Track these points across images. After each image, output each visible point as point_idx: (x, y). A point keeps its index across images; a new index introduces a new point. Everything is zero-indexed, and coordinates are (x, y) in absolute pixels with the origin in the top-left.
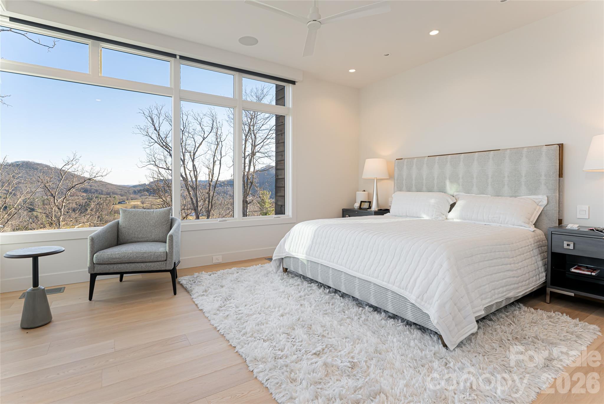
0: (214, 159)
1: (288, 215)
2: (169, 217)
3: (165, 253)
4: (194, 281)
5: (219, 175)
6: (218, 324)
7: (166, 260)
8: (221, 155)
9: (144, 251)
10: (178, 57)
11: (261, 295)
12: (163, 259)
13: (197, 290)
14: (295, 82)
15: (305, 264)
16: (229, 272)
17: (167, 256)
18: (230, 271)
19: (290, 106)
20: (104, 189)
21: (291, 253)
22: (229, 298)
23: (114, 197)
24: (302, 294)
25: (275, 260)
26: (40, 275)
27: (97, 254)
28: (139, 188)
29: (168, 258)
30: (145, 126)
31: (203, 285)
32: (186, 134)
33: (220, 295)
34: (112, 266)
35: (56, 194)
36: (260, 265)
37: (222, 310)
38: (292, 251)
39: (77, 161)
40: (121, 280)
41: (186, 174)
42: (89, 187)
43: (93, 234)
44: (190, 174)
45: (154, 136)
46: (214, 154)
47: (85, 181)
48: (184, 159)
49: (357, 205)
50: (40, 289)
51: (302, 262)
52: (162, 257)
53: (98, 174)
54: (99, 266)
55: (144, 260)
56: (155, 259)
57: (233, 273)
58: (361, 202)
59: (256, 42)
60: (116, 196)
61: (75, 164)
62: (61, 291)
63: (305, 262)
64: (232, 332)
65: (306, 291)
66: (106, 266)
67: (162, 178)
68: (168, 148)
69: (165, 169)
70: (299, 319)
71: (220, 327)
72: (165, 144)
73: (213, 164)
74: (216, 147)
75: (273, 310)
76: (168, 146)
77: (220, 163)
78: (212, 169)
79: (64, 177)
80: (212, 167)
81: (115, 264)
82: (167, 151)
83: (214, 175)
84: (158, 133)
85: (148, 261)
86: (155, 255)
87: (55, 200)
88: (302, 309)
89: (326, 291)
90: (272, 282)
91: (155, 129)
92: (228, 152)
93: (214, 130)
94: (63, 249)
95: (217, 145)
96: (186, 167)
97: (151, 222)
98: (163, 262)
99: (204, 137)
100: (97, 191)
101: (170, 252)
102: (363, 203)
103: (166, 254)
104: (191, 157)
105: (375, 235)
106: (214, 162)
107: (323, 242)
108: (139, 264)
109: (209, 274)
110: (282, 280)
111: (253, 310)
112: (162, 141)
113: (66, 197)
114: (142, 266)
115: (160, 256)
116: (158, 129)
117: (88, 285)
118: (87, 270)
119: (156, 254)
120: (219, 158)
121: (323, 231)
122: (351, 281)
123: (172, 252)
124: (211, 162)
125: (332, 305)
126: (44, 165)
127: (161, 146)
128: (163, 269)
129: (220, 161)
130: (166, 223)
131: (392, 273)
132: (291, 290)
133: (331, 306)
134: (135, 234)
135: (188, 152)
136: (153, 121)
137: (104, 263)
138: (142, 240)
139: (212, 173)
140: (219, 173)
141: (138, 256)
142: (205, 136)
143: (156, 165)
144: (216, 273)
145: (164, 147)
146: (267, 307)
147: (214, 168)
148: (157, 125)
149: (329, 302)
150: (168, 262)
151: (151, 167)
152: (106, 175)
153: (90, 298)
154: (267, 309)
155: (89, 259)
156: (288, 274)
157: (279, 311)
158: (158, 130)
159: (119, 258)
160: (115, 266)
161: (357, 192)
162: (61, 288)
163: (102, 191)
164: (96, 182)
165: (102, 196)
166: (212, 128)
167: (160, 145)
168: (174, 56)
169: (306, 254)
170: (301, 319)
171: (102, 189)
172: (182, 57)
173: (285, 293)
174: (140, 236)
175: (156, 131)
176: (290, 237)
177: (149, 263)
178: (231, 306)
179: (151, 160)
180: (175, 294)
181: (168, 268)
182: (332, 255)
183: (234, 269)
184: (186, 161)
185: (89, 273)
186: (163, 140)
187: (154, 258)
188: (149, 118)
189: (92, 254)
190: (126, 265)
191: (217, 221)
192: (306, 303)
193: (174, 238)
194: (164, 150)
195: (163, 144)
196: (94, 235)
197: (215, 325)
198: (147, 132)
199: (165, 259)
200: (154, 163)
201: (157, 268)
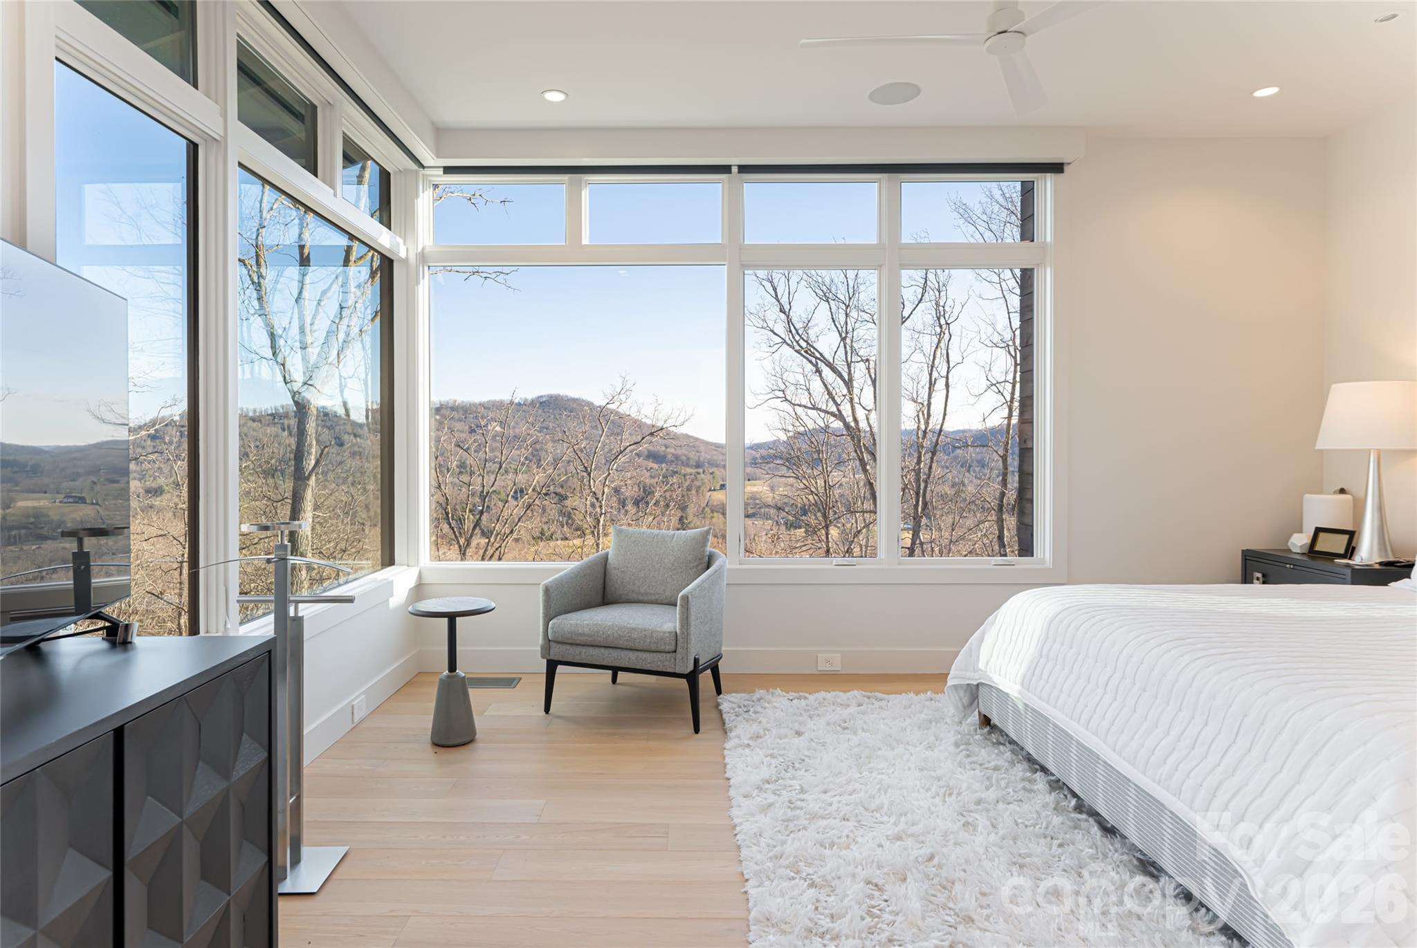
0: (931, 375)
1: (1043, 561)
2: (704, 551)
3: (674, 634)
4: (745, 709)
5: (944, 419)
6: (741, 820)
7: (675, 652)
8: (948, 362)
9: (633, 626)
10: (735, 170)
11: (882, 773)
12: (668, 648)
13: (741, 731)
14: (1062, 164)
15: (1019, 712)
16: (839, 700)
17: (677, 643)
18: (842, 697)
19: (1048, 239)
20: (693, 456)
21: (991, 675)
22: (797, 765)
23: (712, 474)
24: (992, 795)
25: (955, 687)
26: (458, 648)
27: (554, 621)
28: (763, 452)
29: (679, 647)
30: (759, 304)
31: (760, 722)
32: (854, 314)
33: (781, 752)
34: (579, 649)
35: (593, 467)
36: (929, 693)
37: (767, 789)
38: (993, 671)
39: (628, 393)
40: (614, 680)
41: (855, 420)
42: (663, 448)
43: (550, 579)
44: (868, 419)
45: (780, 329)
46: (930, 363)
47: (643, 438)
48: (851, 380)
49: (1299, 541)
50: (458, 676)
51: (1015, 706)
52: (665, 643)
53: (669, 421)
54: (558, 646)
55: (631, 645)
56: (653, 647)
57: (849, 706)
58: (1318, 530)
59: (916, 91)
60: (714, 469)
61: (624, 400)
62: (513, 685)
63: (1021, 707)
64: (759, 846)
65: (1010, 790)
66: (568, 647)
67: (801, 429)
68: (813, 355)
69: (806, 407)
70: (931, 858)
71: (743, 827)
72: (804, 344)
73: (930, 388)
74: (936, 340)
75: (886, 819)
76: (812, 349)
77: (947, 385)
78: (926, 403)
79: (605, 430)
80: (926, 397)
81: (583, 645)
82: (811, 362)
83: (931, 417)
84: (788, 317)
85: (640, 648)
86: (652, 636)
87: (592, 481)
88: (963, 835)
89: (1070, 802)
90: (930, 747)
91: (782, 311)
92: (970, 350)
93: (930, 295)
94: (493, 605)
95: (940, 335)
96: (856, 400)
97: (666, 561)
98: (668, 655)
99: (903, 318)
100: (677, 457)
101: (682, 633)
102: (1322, 535)
103: (674, 638)
104: (869, 372)
105: (1199, 658)
106: (932, 384)
107: (1065, 656)
108: (626, 652)
109: (791, 698)
110: (957, 745)
111: (835, 806)
112: (797, 338)
113: (609, 474)
114: (629, 659)
115: (662, 639)
116: (787, 308)
117: (543, 679)
118: (539, 649)
119: (655, 635)
120: (944, 373)
121: (1069, 626)
122: (1118, 787)
123: (688, 634)
124: (922, 383)
125: (1061, 845)
126: (584, 401)
127: (796, 351)
128: (669, 670)
129: (947, 377)
130: (695, 564)
131: (1217, 788)
132: (968, 781)
133: (1054, 847)
134: (634, 584)
135: (862, 360)
136: (775, 289)
137: (565, 641)
138: (646, 598)
139: (925, 412)
140: (945, 414)
141: (621, 634)
142: (906, 314)
143: (787, 400)
144: (806, 698)
145: (802, 352)
146: (873, 806)
147: (932, 401)
148: (784, 300)
149: (1052, 833)
150: (679, 656)
151: (777, 403)
152: (684, 423)
153: (547, 710)
154: (872, 812)
155: (541, 630)
156: (990, 733)
157: (895, 824)
158: (787, 310)
159: (588, 635)
160: (584, 650)
161: (1307, 496)
162: (513, 679)
163: (688, 459)
164: (675, 437)
165: (689, 470)
166: (924, 289)
167: (794, 348)
168: (726, 169)
169: (1022, 684)
170: (936, 861)
171: (687, 453)
172: (744, 169)
173: (942, 783)
174: (642, 591)
175: (784, 313)
176: (995, 629)
177: (643, 653)
178: (791, 786)
179: (776, 388)
180: (697, 730)
181: (678, 670)
182: (1078, 701)
183: (856, 694)
184: (855, 384)
185: (543, 657)
186: (800, 332)
187: (650, 642)
188: (768, 286)
189: (548, 618)
190: (603, 650)
191: (832, 563)
192: (982, 821)
193: (692, 602)
194: (805, 360)
195: (799, 345)
196: (550, 582)
197: (736, 821)
198: (764, 321)
199: (672, 648)
200: (780, 394)
201: (659, 666)
